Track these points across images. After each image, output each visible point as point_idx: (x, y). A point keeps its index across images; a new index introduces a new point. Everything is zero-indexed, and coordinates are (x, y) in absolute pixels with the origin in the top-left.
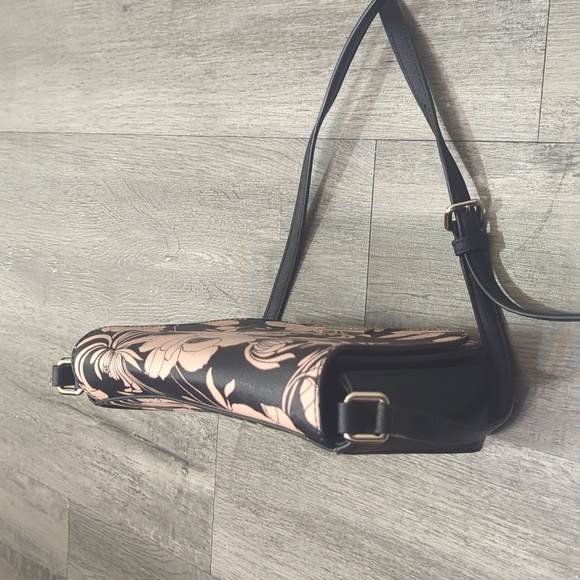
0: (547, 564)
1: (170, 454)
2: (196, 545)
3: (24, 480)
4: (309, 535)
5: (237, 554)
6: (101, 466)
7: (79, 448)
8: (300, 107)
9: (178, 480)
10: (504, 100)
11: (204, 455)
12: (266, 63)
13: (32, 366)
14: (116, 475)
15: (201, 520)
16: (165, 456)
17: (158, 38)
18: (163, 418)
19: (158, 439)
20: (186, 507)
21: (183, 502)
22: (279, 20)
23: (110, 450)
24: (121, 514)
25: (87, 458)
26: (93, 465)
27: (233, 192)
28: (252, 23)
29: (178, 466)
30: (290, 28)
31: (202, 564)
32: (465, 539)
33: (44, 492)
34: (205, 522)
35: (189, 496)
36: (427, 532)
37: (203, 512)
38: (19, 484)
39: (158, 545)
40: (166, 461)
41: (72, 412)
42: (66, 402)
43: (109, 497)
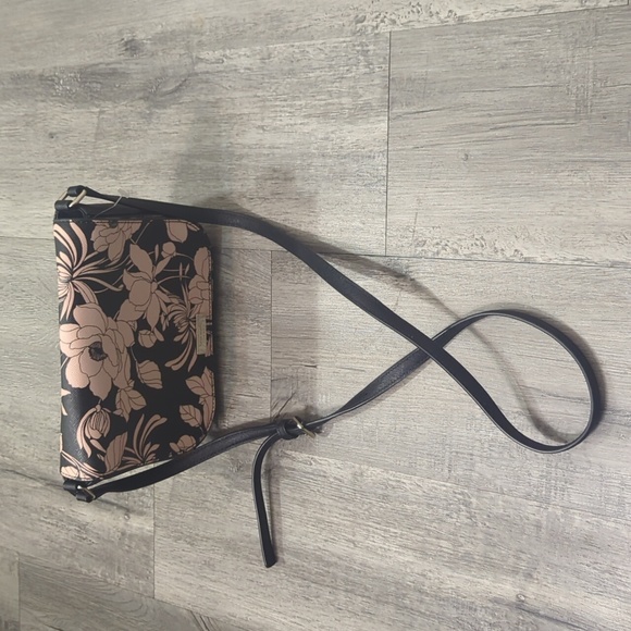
0: (410, 552)
1: (113, 504)
2: (140, 576)
4: (235, 556)
5: (176, 579)
6: (48, 520)
7: (26, 507)
9: (121, 525)
10: (362, 226)
11: (143, 502)
14: (63, 527)
15: (144, 555)
16: (108, 506)
20: (129, 546)
21: (127, 542)
22: (189, 156)
23: (56, 506)
24: (69, 560)
25: (34, 516)
26: (40, 520)
28: (165, 156)
29: (120, 513)
30: (198, 163)
31: (146, 591)
32: (353, 542)
34: (147, 557)
35: (131, 537)
36: (326, 541)
37: (144, 549)
39: (105, 581)
40: (109, 510)
41: (18, 476)
42: (9, 468)
43: (57, 546)
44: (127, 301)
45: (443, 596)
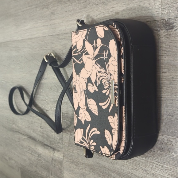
1: (49, 146)
2: (59, 177)
3: (7, 158)
4: (94, 172)
6: (29, 152)
7: (22, 146)
9: (52, 155)
11: (59, 146)
12: (70, 7)
13: (7, 120)
14: (33, 155)
15: (60, 169)
16: (47, 147)
17: (37, 4)
18: (46, 134)
19: (45, 141)
20: (55, 164)
21: (54, 163)
23: (31, 146)
24: (36, 168)
25: (25, 150)
26: (26, 152)
27: (62, 53)
29: (51, 150)
32: (146, 171)
33: (13, 162)
34: (61, 169)
35: (55, 160)
36: (133, 169)
37: (60, 166)
38: (6, 159)
40: (48, 149)
41: (20, 134)
42: (17, 131)
43: (32, 162)
44: (84, 68)
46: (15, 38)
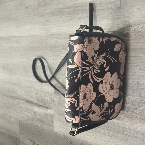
1: (43, 106)
2: (51, 126)
3: (8, 117)
5: (60, 127)
6: (27, 111)
7: (21, 108)
8: (68, 27)
9: (45, 112)
10: (112, 23)
11: (51, 106)
12: (60, 18)
13: (8, 90)
14: (30, 113)
16: (42, 107)
17: (35, 14)
18: (41, 99)
19: (40, 103)
20: (47, 118)
21: (47, 116)
22: (63, 9)
23: (29, 107)
24: (32, 122)
25: (23, 110)
26: (25, 111)
27: (55, 47)
28: (57, 10)
29: (45, 109)
30: (65, 10)
31: (52, 130)
33: (13, 119)
34: (52, 120)
35: (48, 115)
37: (51, 118)
38: (7, 118)
39: (41, 127)
40: (42, 108)
41: (19, 100)
42: (17, 98)
43: (29, 118)
45: (137, 131)
46: (16, 35)
